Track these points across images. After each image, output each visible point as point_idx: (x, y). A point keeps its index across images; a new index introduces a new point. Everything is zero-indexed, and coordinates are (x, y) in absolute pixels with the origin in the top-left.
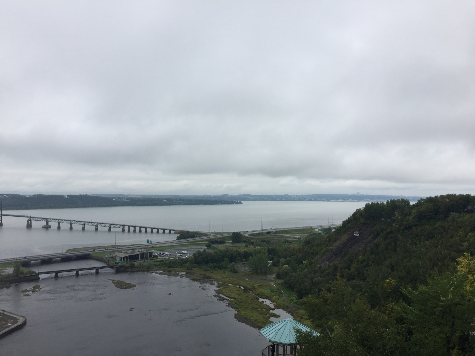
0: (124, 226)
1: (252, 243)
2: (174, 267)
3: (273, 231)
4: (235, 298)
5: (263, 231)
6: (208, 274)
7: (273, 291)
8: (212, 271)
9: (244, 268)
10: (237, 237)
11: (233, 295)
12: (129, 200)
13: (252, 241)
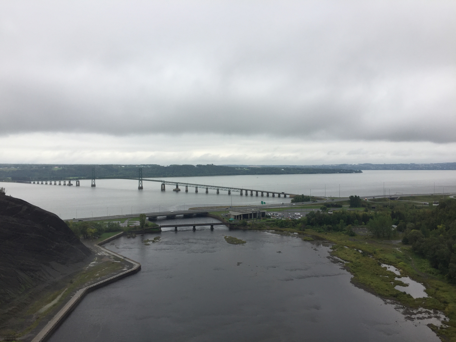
0: (242, 190)
1: (373, 208)
2: (286, 227)
3: (398, 197)
4: (351, 262)
5: (386, 197)
6: (321, 235)
7: (398, 257)
8: (326, 232)
9: (362, 231)
10: (355, 201)
11: (349, 258)
12: (249, 169)
13: (373, 206)
